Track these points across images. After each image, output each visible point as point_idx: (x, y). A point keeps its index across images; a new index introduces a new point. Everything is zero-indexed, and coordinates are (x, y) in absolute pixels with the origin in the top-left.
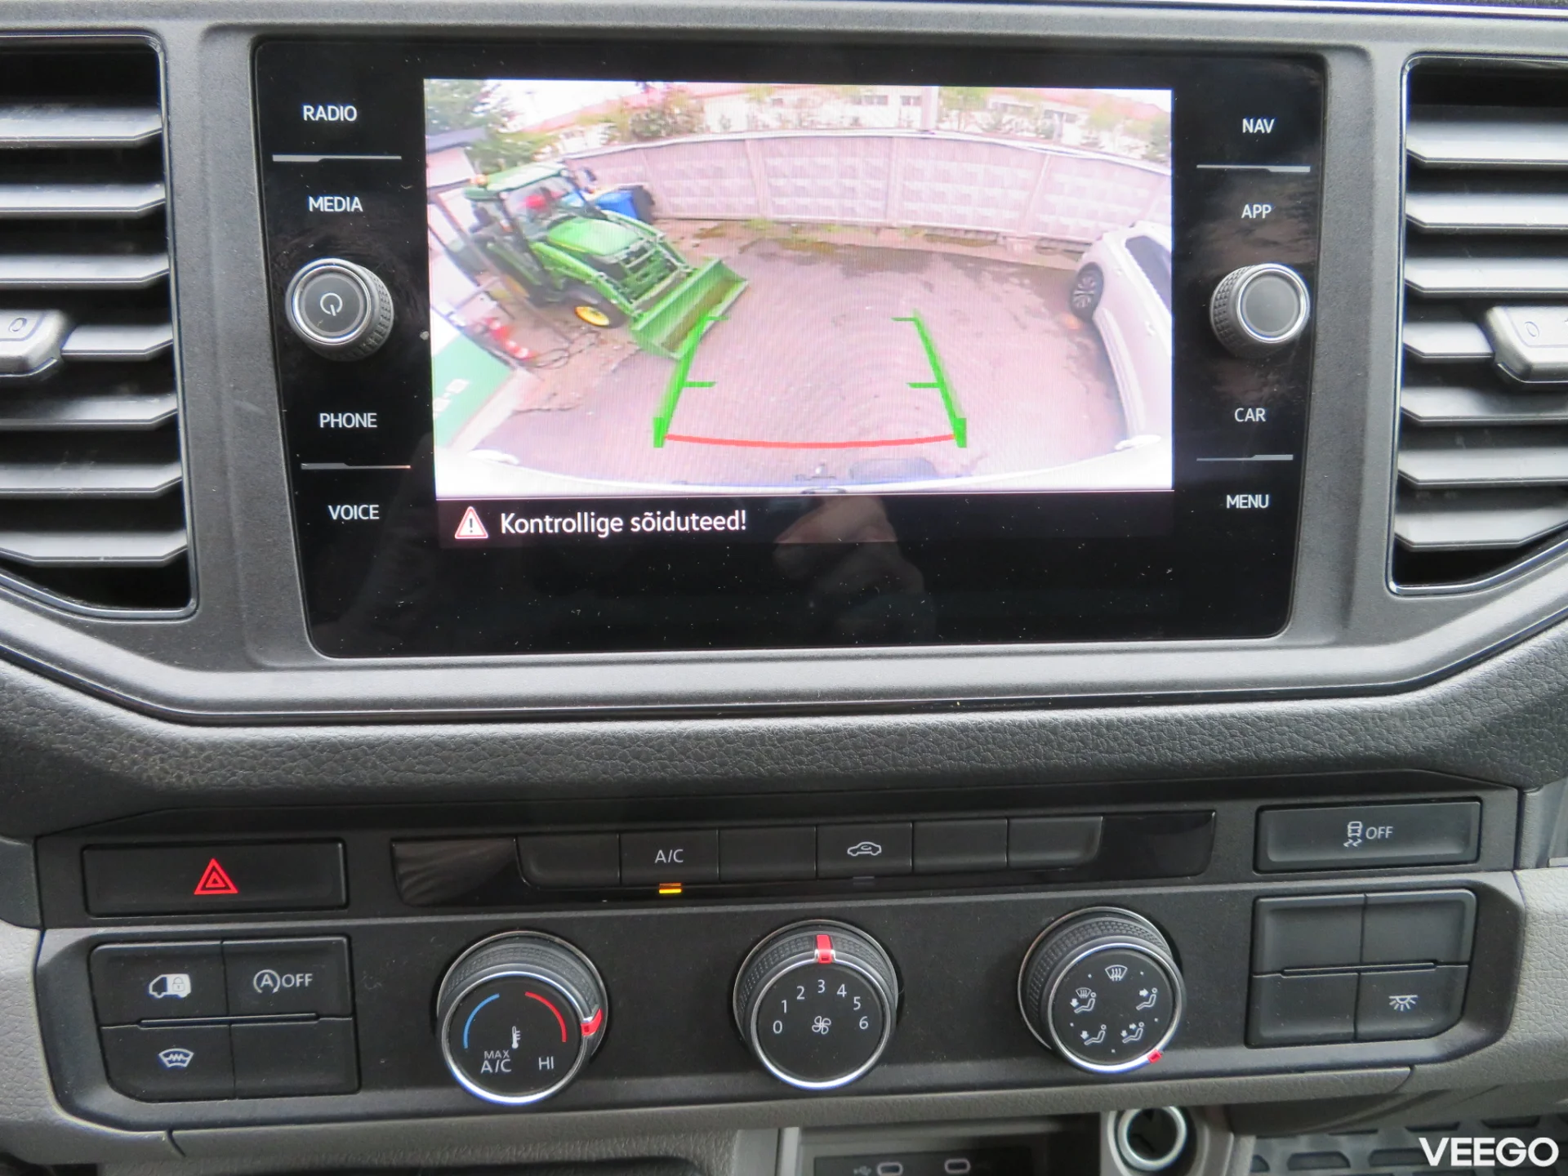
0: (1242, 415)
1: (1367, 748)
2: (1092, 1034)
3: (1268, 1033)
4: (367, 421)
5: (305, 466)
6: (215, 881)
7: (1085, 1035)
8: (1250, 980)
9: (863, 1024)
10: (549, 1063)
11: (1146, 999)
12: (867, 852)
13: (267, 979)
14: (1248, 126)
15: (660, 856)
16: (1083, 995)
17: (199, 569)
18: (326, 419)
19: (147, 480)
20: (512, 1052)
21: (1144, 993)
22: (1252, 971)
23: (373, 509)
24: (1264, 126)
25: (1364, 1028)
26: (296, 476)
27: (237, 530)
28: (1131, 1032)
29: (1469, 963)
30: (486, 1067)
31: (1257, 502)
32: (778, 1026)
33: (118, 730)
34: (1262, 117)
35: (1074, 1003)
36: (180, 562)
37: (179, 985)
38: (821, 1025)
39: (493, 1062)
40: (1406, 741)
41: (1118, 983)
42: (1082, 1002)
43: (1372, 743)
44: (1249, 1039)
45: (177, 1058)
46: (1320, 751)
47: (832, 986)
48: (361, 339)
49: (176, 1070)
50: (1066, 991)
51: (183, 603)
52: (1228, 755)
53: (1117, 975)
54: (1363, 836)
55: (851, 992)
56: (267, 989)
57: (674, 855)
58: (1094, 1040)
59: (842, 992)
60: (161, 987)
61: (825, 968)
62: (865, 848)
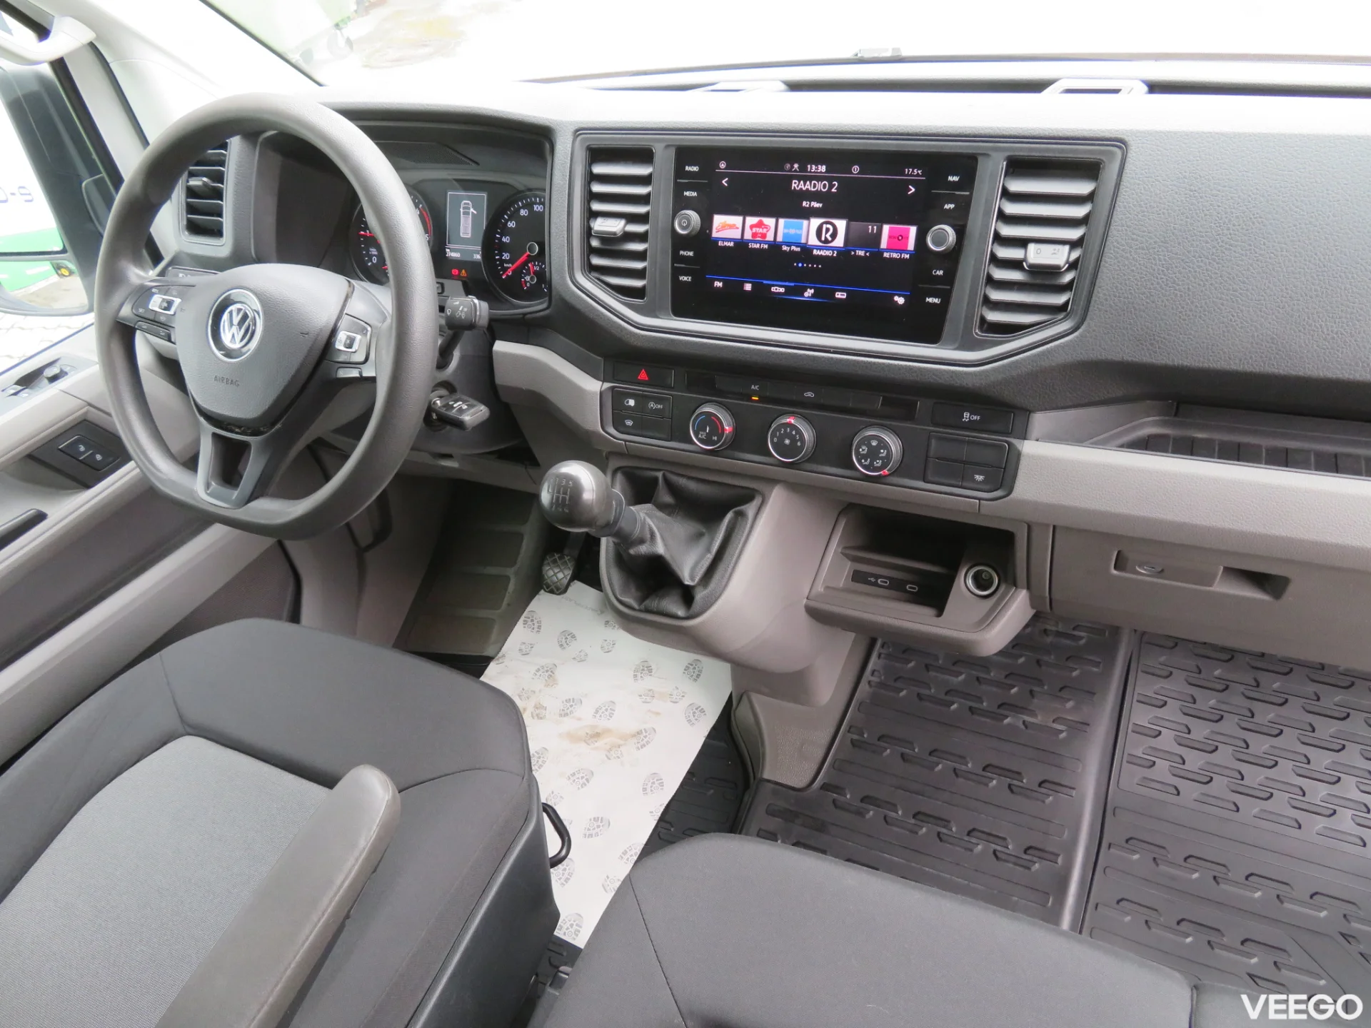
0: (935, 272)
1: (957, 383)
2: (866, 461)
3: (930, 478)
4: (691, 254)
5: (675, 265)
6: (643, 375)
7: (863, 461)
8: (926, 460)
9: (799, 444)
10: (715, 438)
11: (883, 453)
12: (809, 395)
13: (652, 405)
14: (950, 178)
15: (753, 387)
16: (864, 448)
17: (648, 290)
18: (682, 252)
19: (638, 265)
20: (707, 433)
21: (882, 451)
22: (927, 457)
23: (690, 278)
24: (956, 179)
25: (965, 484)
26: (673, 267)
27: (658, 279)
28: (877, 463)
29: (1005, 469)
30: (700, 436)
31: (936, 301)
32: (775, 440)
33: (625, 329)
34: (956, 175)
35: (861, 450)
36: (644, 288)
37: (632, 403)
38: (787, 442)
39: (702, 435)
40: (969, 383)
41: (874, 446)
42: (863, 450)
43: (958, 382)
44: (925, 481)
45: (629, 423)
46: (940, 381)
47: (791, 431)
48: (691, 232)
49: (629, 426)
50: (859, 446)
51: (643, 299)
52: (911, 378)
53: (874, 443)
54: (969, 418)
55: (796, 434)
56: (652, 408)
57: (757, 387)
58: (866, 463)
59: (794, 433)
60: (628, 402)
61: (789, 425)
62: (809, 394)
